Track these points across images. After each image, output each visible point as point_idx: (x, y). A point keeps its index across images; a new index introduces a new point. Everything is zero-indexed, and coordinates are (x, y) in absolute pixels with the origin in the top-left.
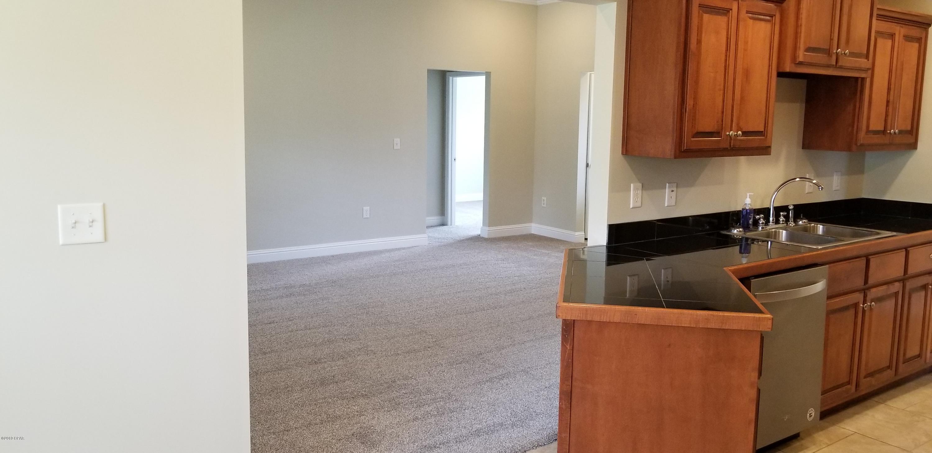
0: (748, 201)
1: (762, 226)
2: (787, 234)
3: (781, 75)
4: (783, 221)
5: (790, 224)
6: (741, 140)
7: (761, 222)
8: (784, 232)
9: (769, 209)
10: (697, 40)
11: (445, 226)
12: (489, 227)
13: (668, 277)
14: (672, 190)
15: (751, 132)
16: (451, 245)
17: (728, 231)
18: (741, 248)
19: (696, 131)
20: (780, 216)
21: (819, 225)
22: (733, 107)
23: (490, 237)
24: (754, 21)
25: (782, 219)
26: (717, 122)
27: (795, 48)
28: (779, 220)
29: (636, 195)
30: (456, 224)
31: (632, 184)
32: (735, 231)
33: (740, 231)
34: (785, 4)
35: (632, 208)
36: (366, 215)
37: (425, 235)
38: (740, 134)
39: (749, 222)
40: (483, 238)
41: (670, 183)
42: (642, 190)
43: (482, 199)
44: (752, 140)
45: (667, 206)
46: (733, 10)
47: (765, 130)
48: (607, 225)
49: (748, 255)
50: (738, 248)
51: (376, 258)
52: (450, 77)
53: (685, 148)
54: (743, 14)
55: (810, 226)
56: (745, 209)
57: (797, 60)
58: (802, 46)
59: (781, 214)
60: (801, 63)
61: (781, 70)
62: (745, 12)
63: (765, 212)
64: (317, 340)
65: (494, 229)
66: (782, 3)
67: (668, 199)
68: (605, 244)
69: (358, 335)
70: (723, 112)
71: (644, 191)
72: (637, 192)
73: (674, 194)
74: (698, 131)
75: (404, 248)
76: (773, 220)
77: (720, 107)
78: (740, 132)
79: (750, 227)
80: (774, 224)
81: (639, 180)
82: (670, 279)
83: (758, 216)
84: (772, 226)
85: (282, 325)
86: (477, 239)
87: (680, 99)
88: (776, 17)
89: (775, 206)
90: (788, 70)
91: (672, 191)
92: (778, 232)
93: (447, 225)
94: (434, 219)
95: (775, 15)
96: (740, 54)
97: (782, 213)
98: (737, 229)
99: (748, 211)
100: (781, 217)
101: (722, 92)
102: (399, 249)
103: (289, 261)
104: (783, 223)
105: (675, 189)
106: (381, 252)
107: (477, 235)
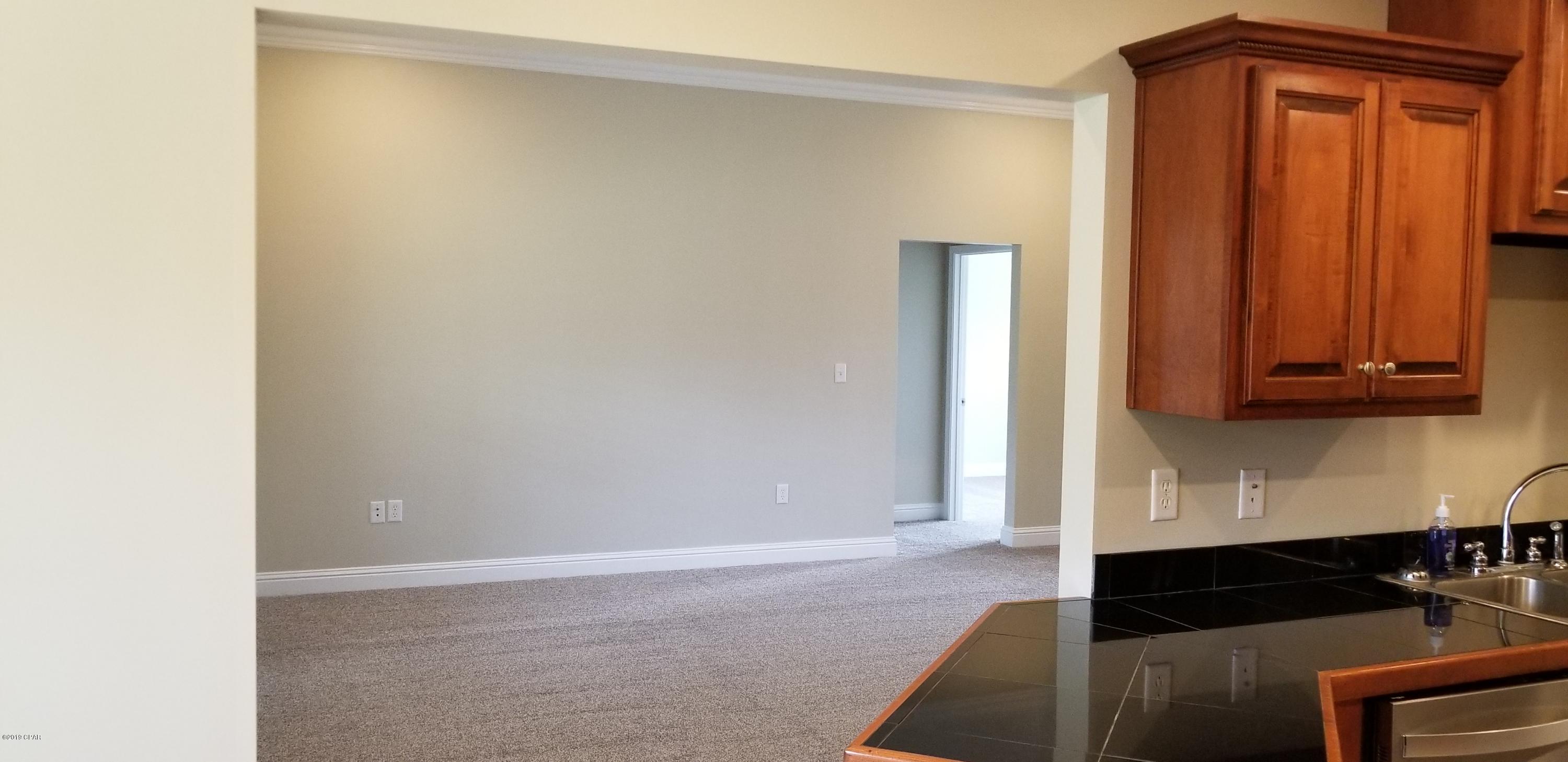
0: (1443, 511)
1: (1482, 566)
2: (1538, 587)
3: (1499, 239)
4: (1535, 556)
5: (1555, 563)
6: (1395, 382)
7: (1477, 558)
8: (1532, 582)
9: (1498, 530)
10: (1275, 165)
11: (941, 522)
12: (1015, 527)
13: (1247, 670)
14: (1254, 485)
15: (1421, 363)
16: (938, 558)
17: (1394, 575)
19: (1277, 361)
20: (1528, 545)
22: (1373, 310)
23: (1016, 546)
24: (1423, 124)
25: (1532, 552)
26: (1333, 342)
27: (1532, 181)
28: (1528, 555)
29: (1163, 494)
30: (964, 519)
31: (1153, 471)
32: (1410, 577)
33: (1420, 577)
34: (1505, 88)
35: (1155, 521)
36: (782, 497)
37: (892, 539)
38: (1390, 369)
39: (1445, 557)
40: (1004, 546)
41: (1247, 469)
42: (1179, 483)
43: (1005, 475)
44: (1426, 381)
45: (1243, 519)
46: (1367, 101)
47: (1461, 357)
48: (1094, 555)
51: (790, 577)
52: (956, 255)
53: (1250, 398)
54: (1393, 108)
56: (1434, 530)
57: (1536, 207)
58: (1547, 175)
60: (1546, 214)
61: (1499, 229)
62: (1398, 105)
63: (1491, 535)
64: (610, 733)
65: (1026, 531)
66: (1497, 85)
67: (1245, 505)
68: (1090, 597)
69: (687, 729)
70: (1347, 321)
71: (1184, 488)
72: (1165, 488)
73: (1259, 494)
74: (1283, 362)
75: (851, 560)
76: (1509, 553)
77: (1339, 308)
78: (1390, 365)
79: (1447, 568)
80: (1512, 563)
81: (1171, 462)
82: (1252, 677)
83: (1470, 546)
84: (1506, 569)
85: (563, 700)
86: (993, 549)
87: (1236, 292)
88: (1481, 117)
89: (1516, 521)
90: (1514, 228)
91: (1253, 488)
92: (1524, 584)
93: (947, 520)
94: (926, 508)
95: (1478, 111)
96: (1388, 194)
97: (1532, 540)
98: (1414, 571)
99: (1444, 534)
100: (1532, 547)
101: (1342, 277)
102: (839, 562)
103: (637, 575)
104: (1534, 562)
105: (1261, 483)
106: (805, 566)
107: (995, 542)
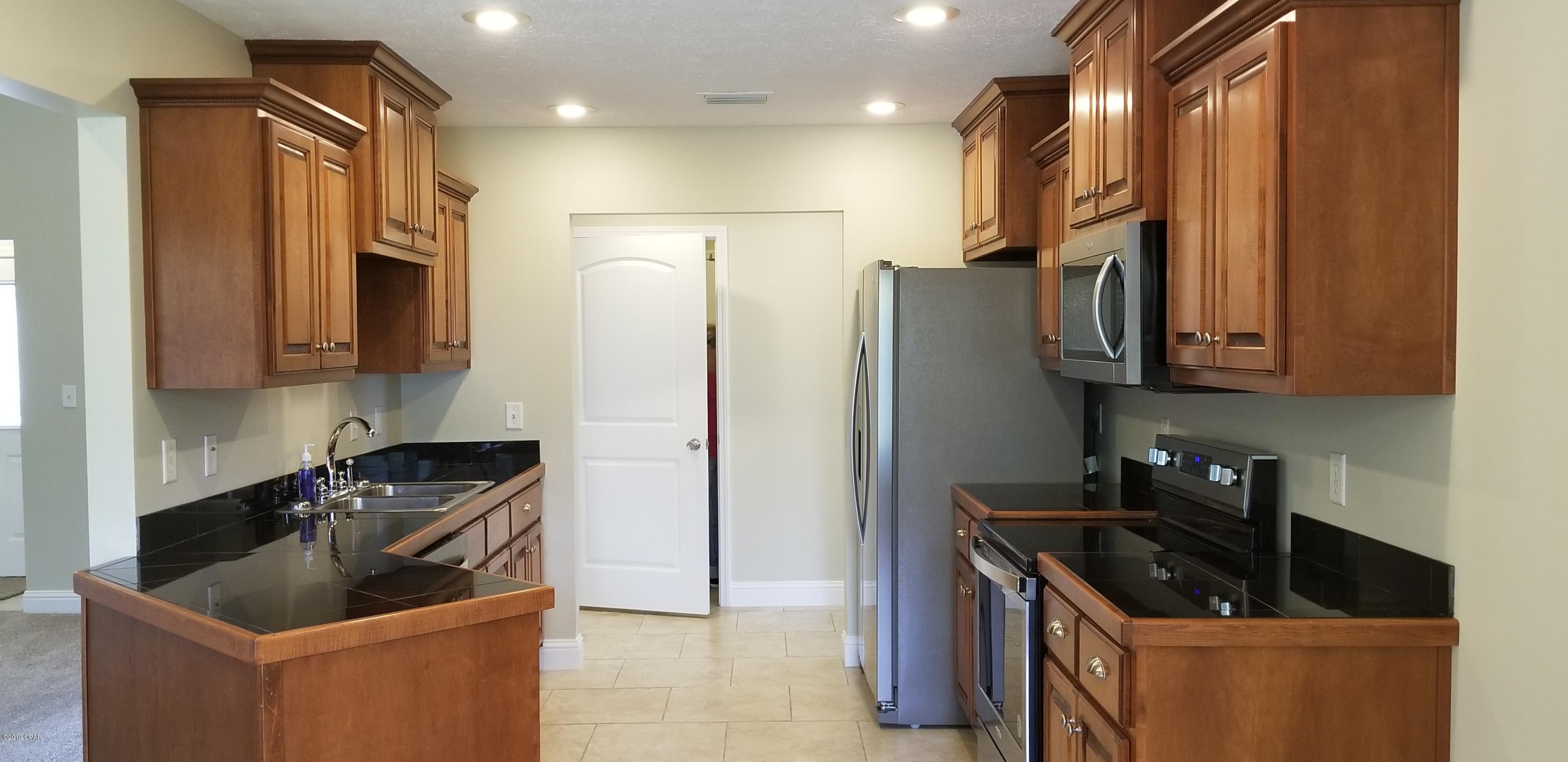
0: (306, 456)
1: (325, 495)
4: (343, 485)
7: (322, 490)
10: (280, 194)
14: (213, 448)
17: (286, 507)
18: (303, 533)
20: (339, 478)
21: (388, 486)
22: (320, 304)
24: (331, 172)
25: (341, 482)
26: (307, 328)
27: (376, 218)
29: (169, 461)
31: (163, 441)
32: (299, 506)
33: (304, 506)
34: (356, 151)
35: (166, 484)
38: (333, 347)
41: (208, 436)
42: (177, 450)
44: (340, 356)
45: (208, 476)
46: (311, 152)
47: (351, 340)
48: (137, 518)
49: (315, 543)
50: (297, 535)
53: (278, 370)
54: (321, 161)
55: (376, 488)
56: (304, 471)
57: (380, 237)
58: (384, 216)
59: (340, 475)
60: (384, 242)
62: (322, 157)
63: (324, 472)
66: (352, 149)
67: (209, 464)
68: (136, 555)
70: (311, 313)
71: (179, 453)
72: (170, 455)
73: (214, 454)
74: (288, 343)
76: (333, 484)
77: (308, 303)
78: (332, 344)
79: (313, 498)
80: (335, 491)
81: (172, 433)
83: (318, 480)
84: (334, 494)
87: (264, 291)
88: (350, 170)
91: (212, 450)
92: (340, 504)
95: (349, 166)
96: (322, 222)
97: (340, 473)
98: (301, 502)
99: (308, 473)
100: (341, 478)
104: (343, 489)
105: (215, 445)
